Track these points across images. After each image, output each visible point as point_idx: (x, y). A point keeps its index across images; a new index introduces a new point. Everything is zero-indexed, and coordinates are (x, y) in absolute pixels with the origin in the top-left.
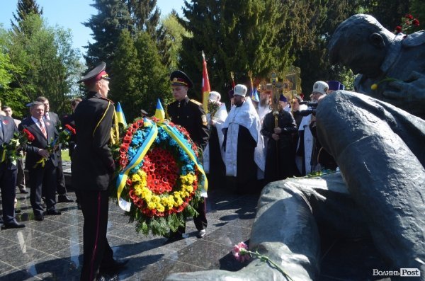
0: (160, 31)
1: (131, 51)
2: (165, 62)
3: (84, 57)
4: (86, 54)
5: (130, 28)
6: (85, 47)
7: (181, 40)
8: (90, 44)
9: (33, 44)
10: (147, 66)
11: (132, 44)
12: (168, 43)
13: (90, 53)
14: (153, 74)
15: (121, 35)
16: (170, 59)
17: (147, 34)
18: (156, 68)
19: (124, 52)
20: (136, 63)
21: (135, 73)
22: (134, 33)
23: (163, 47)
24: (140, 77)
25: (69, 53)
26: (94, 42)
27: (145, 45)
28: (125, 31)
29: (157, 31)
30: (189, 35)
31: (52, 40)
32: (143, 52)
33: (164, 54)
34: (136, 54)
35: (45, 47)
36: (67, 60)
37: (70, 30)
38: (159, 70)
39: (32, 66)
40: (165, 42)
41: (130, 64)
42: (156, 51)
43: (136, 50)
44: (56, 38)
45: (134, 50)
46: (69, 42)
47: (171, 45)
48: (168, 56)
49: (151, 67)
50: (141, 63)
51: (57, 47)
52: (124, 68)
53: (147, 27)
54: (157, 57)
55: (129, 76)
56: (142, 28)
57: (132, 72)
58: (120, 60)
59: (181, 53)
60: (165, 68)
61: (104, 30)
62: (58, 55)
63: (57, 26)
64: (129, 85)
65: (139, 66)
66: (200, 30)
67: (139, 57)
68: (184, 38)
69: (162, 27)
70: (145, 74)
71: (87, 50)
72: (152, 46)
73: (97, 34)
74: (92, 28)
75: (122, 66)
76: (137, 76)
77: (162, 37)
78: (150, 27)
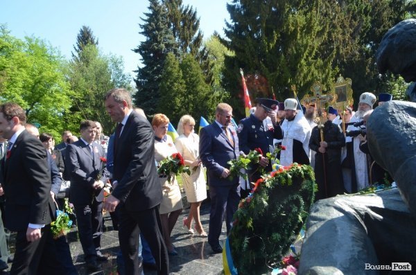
0: (203, 51)
1: (176, 72)
2: (209, 81)
3: (135, 80)
4: (136, 78)
5: (175, 52)
6: (135, 71)
7: (223, 58)
8: (139, 69)
9: (90, 71)
10: (191, 86)
11: (177, 66)
12: (211, 62)
13: (140, 77)
14: (197, 93)
15: (167, 58)
16: (213, 77)
17: (191, 56)
18: (200, 87)
19: (170, 73)
20: (181, 84)
21: (181, 93)
22: (179, 55)
23: (206, 67)
24: (186, 96)
25: (121, 78)
26: (143, 66)
27: (190, 66)
28: (171, 54)
29: (201, 52)
30: (231, 54)
31: (107, 67)
32: (188, 73)
33: (207, 73)
34: (181, 74)
35: (101, 73)
36: (119, 85)
37: (122, 57)
38: (204, 89)
39: (90, 91)
40: (208, 62)
41: (176, 84)
42: (200, 72)
43: (181, 71)
44: (110, 65)
45: (179, 72)
46: (121, 68)
47: (213, 65)
48: (211, 75)
49: (195, 86)
50: (187, 83)
51: (111, 73)
52: (170, 88)
53: (191, 49)
54: (201, 76)
55: (175, 96)
56: (186, 51)
57: (179, 92)
58: (167, 81)
59: (224, 72)
60: (209, 86)
61: (152, 55)
62: (112, 80)
64: (176, 105)
65: (185, 86)
66: (242, 48)
67: (184, 78)
68: (227, 57)
69: (205, 48)
70: (190, 93)
71: (137, 73)
72: (196, 66)
73: (146, 58)
74: (141, 54)
75: (168, 86)
76: (183, 95)
77: (205, 58)
78: (194, 49)
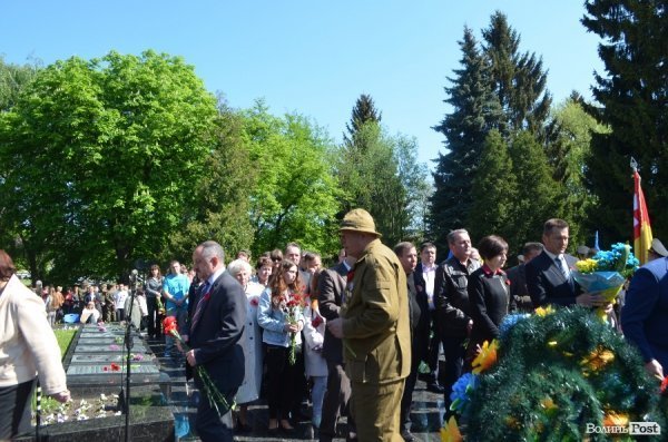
0: (552, 126)
1: (502, 161)
2: (560, 176)
3: (433, 174)
4: (435, 171)
5: (502, 128)
6: (434, 161)
7: (589, 138)
8: (441, 156)
9: (368, 163)
10: (528, 184)
11: (503, 152)
12: (564, 146)
13: (441, 169)
14: (537, 196)
15: (487, 138)
16: (567, 170)
17: (528, 134)
18: (543, 186)
19: (491, 164)
20: (509, 180)
21: (509, 196)
22: (508, 134)
23: (555, 152)
24: (516, 201)
25: (412, 170)
26: (446, 152)
27: (526, 152)
28: (494, 133)
29: (547, 128)
30: (603, 129)
31: (391, 154)
32: (521, 163)
33: (557, 163)
34: (510, 165)
35: (383, 165)
36: (408, 180)
37: (415, 138)
38: (549, 189)
39: (364, 190)
40: (560, 144)
41: (500, 181)
42: (544, 160)
43: (510, 159)
44: (397, 151)
45: (506, 161)
46: (413, 155)
47: (569, 148)
48: (566, 165)
49: (535, 185)
50: (519, 180)
51: (397, 163)
52: (489, 188)
53: (530, 123)
54: (547, 170)
55: (498, 200)
56: (521, 127)
57: (504, 194)
58: (485, 176)
59: (588, 160)
60: (558, 184)
61: (462, 134)
62: (398, 174)
63: (399, 134)
64: (498, 214)
65: (516, 184)
66: (625, 118)
67: (515, 170)
68: (595, 136)
69: (555, 122)
70: (524, 196)
71: (437, 164)
72: (537, 153)
73: (453, 140)
74: (446, 133)
75: (487, 185)
76: (511, 199)
77: (554, 137)
78: (534, 123)
